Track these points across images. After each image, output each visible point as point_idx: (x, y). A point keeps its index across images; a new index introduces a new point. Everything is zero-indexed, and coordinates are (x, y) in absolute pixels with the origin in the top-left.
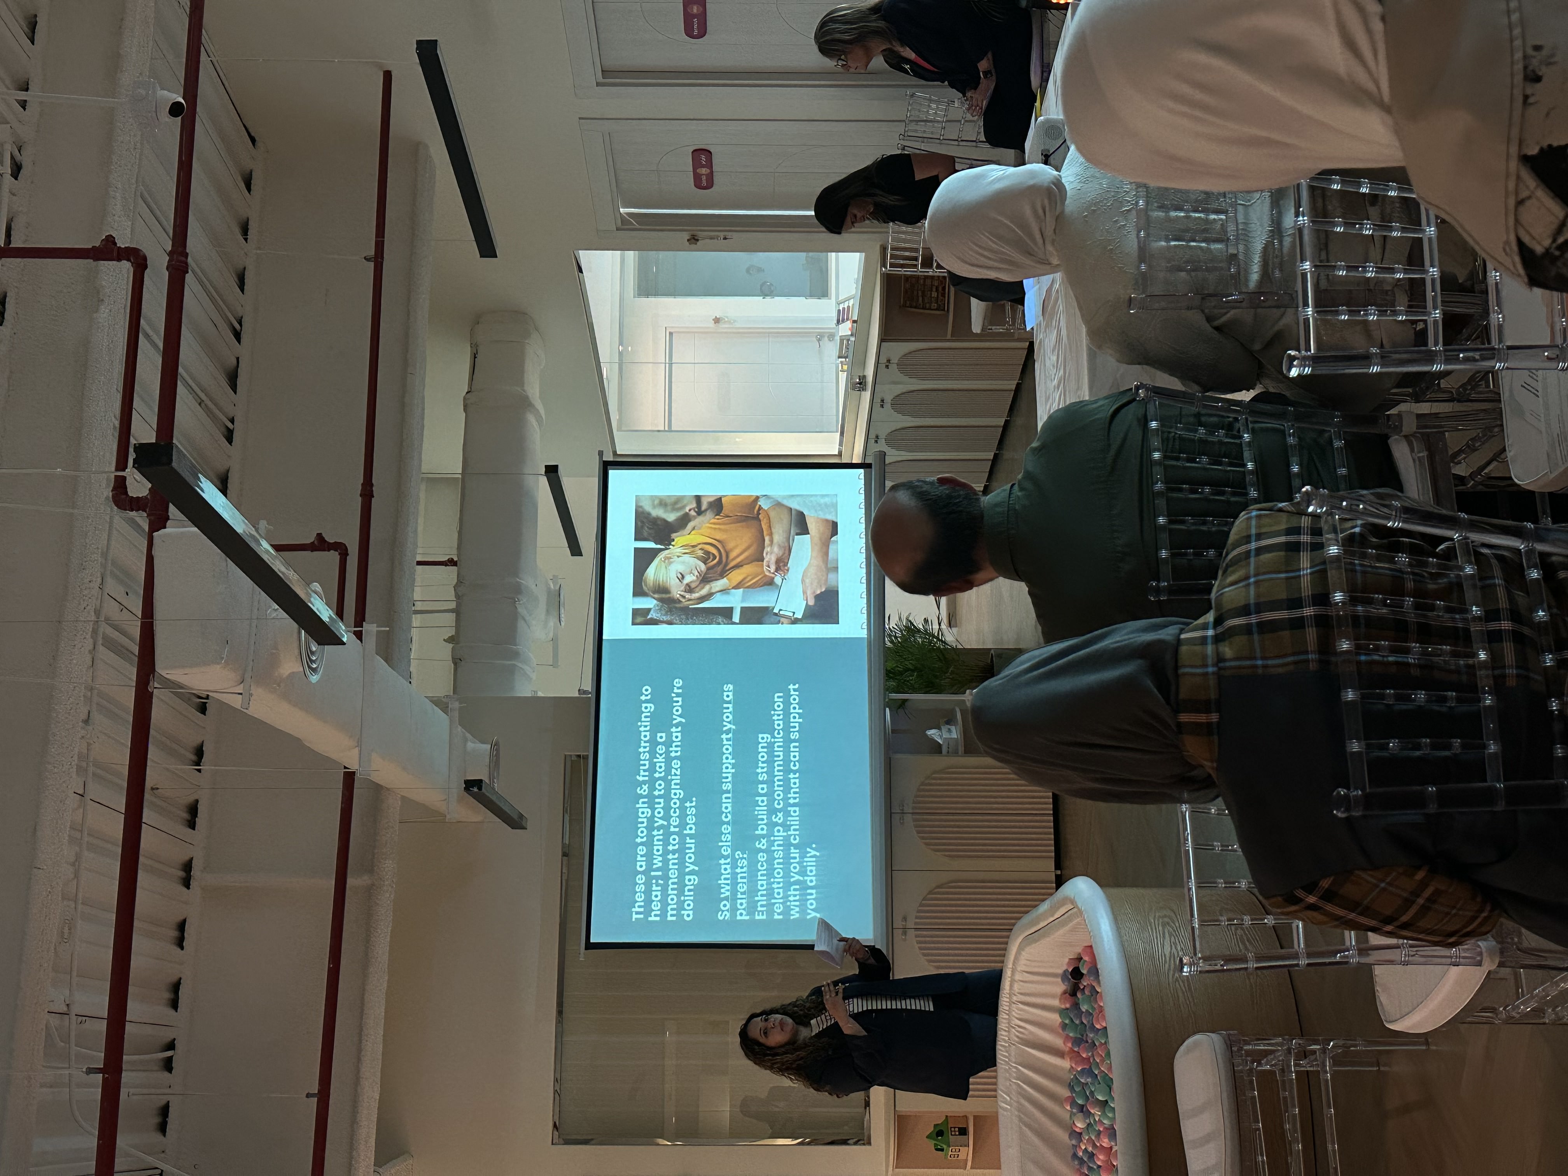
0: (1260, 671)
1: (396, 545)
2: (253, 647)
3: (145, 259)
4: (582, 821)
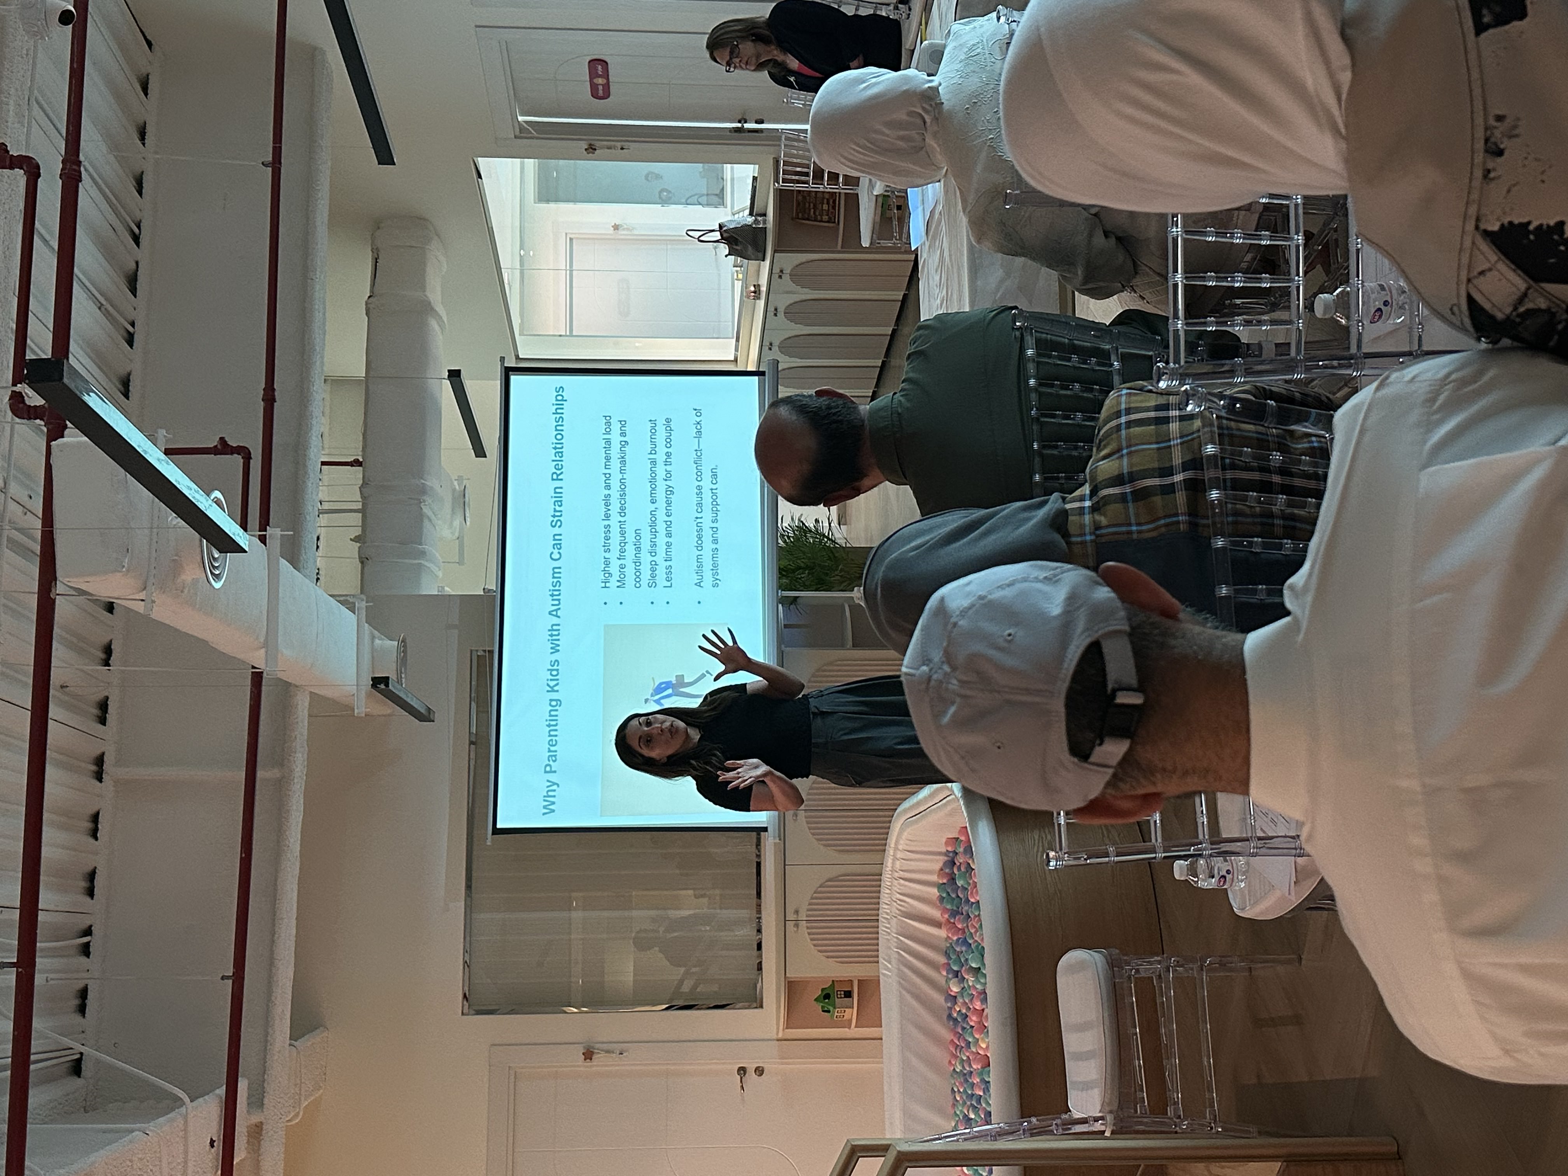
0: (1135, 536)
1: (299, 448)
2: (154, 554)
3: (38, 167)
4: (488, 713)
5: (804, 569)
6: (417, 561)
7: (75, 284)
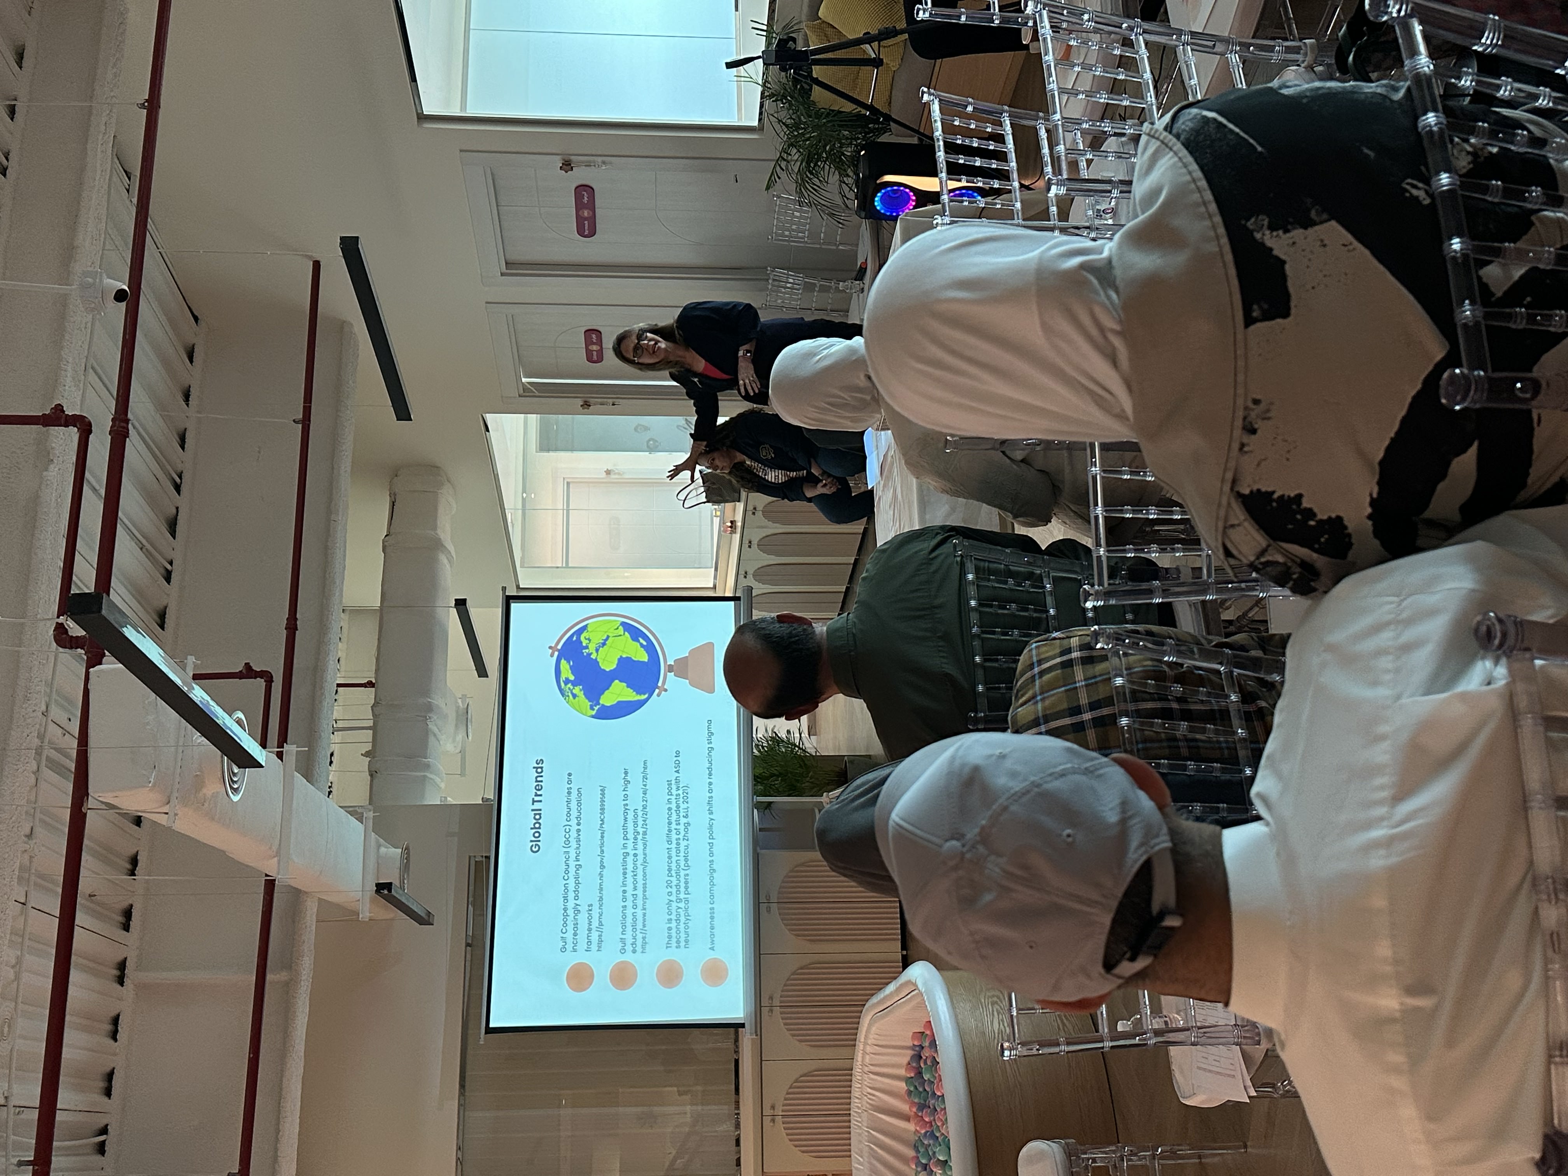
1: (317, 671)
2: (179, 770)
3: (90, 424)
4: (483, 915)
5: (778, 776)
6: (422, 774)
7: (118, 526)
